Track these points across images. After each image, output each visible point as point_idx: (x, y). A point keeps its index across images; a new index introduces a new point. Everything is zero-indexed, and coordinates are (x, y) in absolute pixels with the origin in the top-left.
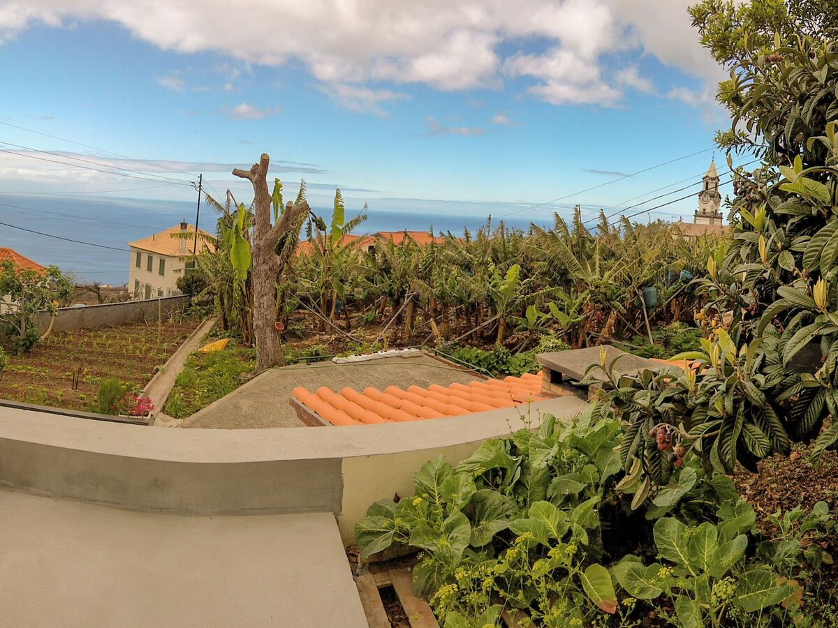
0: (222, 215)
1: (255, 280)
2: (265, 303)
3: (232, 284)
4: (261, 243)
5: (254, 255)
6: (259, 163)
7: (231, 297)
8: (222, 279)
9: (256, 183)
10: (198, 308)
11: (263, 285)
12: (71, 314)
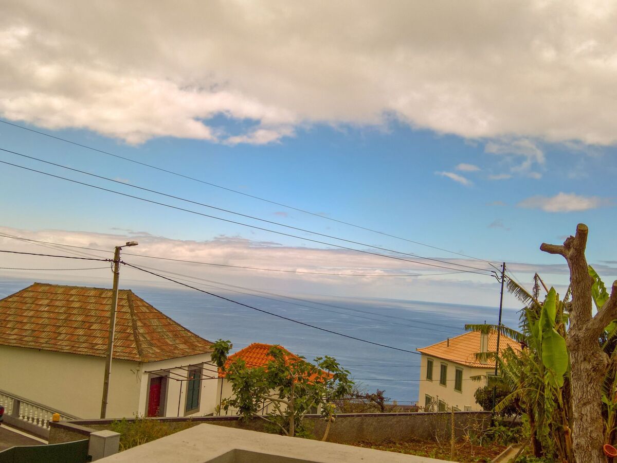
0: (528, 303)
1: (573, 384)
2: (589, 415)
3: (544, 392)
4: (581, 334)
5: (571, 348)
6: (574, 236)
7: (542, 411)
8: (530, 385)
9: (571, 259)
10: (503, 428)
11: (585, 389)
12: (350, 422)
